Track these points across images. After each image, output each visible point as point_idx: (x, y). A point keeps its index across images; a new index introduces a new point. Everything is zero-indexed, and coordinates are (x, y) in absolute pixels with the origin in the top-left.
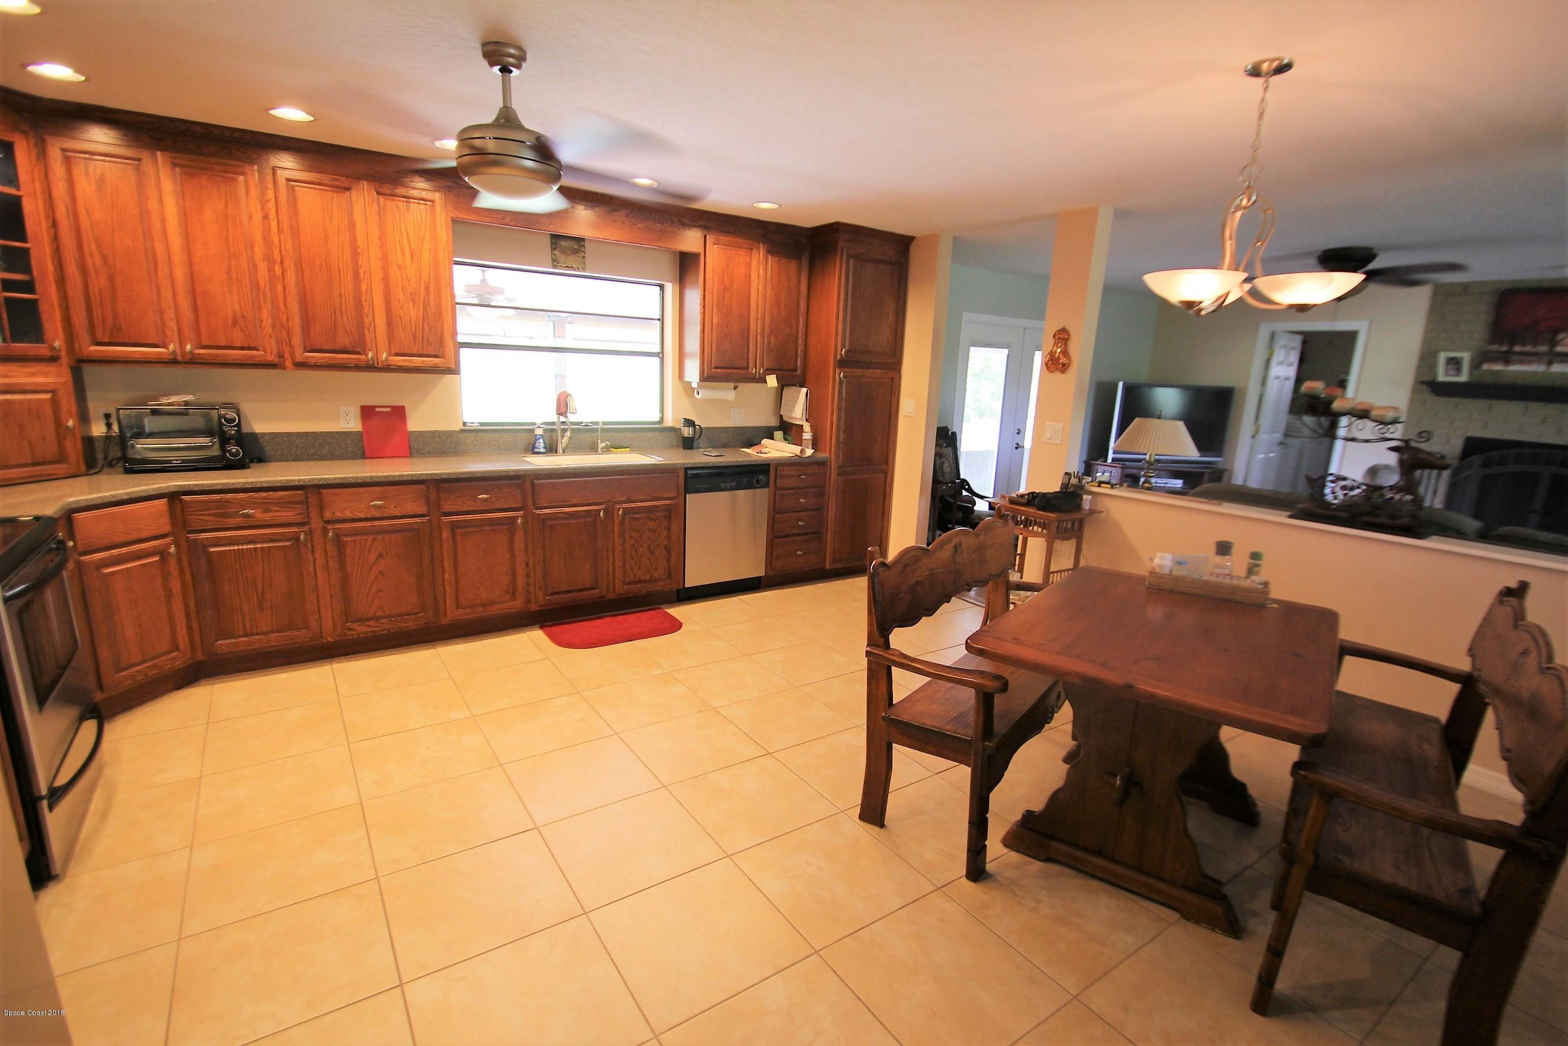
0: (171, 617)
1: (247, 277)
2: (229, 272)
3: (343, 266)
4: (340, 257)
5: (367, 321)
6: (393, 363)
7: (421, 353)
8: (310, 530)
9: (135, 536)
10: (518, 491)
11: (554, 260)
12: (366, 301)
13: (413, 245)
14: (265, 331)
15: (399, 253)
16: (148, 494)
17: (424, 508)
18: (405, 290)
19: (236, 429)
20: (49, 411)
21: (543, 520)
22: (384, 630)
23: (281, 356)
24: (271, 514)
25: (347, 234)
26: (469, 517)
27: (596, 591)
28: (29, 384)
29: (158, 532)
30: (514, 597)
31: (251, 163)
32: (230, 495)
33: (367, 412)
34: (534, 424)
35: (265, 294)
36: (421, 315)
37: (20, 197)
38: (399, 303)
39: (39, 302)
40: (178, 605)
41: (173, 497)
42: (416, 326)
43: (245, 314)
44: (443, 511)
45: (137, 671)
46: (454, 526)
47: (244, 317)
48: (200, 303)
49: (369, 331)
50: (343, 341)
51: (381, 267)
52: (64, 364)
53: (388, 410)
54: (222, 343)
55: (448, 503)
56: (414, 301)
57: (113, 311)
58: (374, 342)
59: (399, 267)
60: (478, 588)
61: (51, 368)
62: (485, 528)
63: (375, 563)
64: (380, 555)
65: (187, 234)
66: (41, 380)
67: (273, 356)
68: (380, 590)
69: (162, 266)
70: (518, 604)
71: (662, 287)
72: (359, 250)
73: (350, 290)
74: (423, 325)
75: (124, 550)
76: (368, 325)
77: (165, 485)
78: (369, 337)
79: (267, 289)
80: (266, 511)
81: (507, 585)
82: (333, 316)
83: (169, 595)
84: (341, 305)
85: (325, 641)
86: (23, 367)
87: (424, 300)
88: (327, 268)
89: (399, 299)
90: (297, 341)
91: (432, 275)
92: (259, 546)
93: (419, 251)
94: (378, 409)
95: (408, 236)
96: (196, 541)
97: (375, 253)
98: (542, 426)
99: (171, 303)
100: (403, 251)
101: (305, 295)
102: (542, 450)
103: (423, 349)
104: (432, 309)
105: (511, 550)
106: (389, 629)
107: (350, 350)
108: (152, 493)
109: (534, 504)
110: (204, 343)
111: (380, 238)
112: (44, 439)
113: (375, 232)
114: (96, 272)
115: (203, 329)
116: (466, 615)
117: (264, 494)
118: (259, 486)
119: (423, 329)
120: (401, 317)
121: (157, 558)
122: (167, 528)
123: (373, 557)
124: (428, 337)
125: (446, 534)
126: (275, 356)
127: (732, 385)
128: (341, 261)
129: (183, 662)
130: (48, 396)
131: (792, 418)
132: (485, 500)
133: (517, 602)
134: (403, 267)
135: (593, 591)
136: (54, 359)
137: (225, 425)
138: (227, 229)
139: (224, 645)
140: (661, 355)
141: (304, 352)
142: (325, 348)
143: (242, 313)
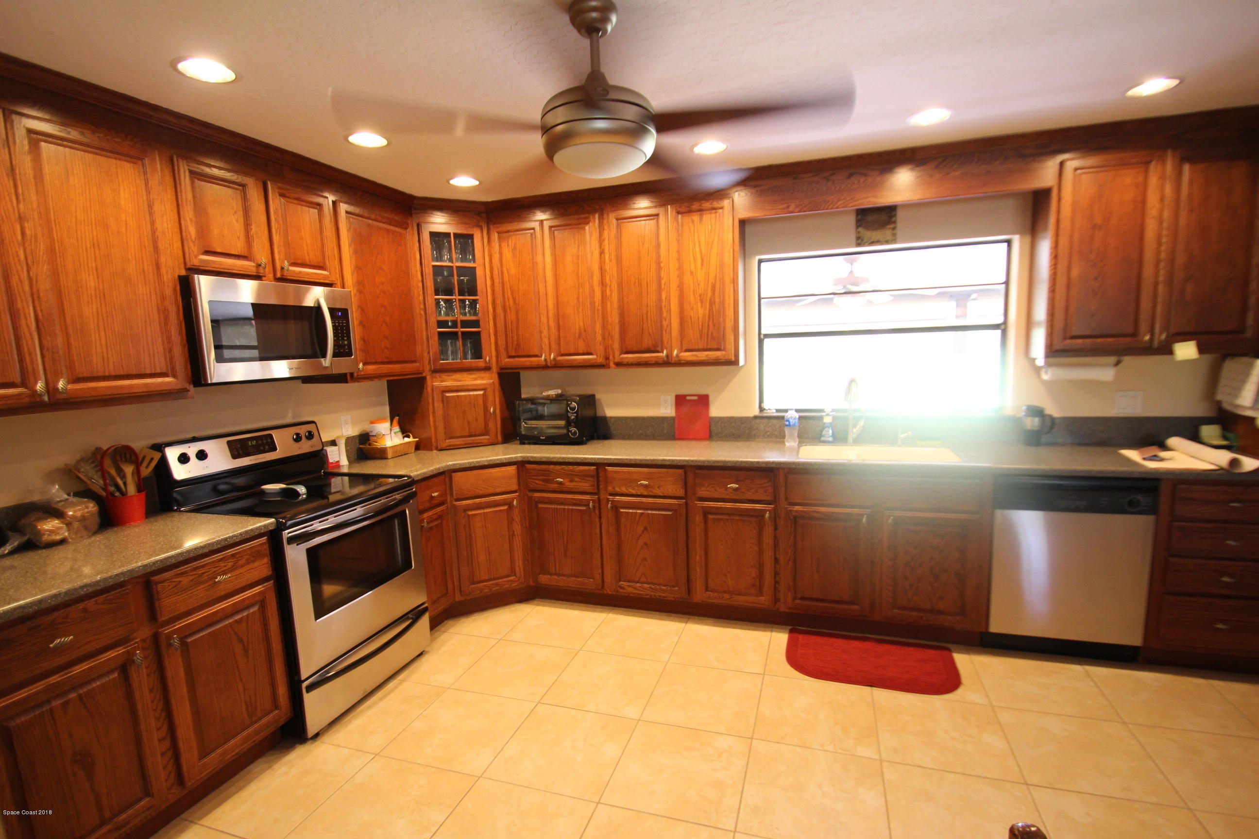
0: (511, 551)
1: (588, 300)
2: (578, 299)
3: (650, 280)
4: (649, 274)
5: (665, 324)
6: (683, 358)
7: (705, 347)
8: (599, 498)
9: (491, 491)
10: (769, 484)
11: (858, 238)
12: (665, 307)
13: (703, 252)
14: (597, 340)
15: (692, 260)
16: (502, 462)
17: (681, 490)
18: (695, 293)
19: (575, 415)
20: (481, 401)
21: (795, 518)
22: (648, 595)
23: (607, 358)
24: (574, 484)
25: (654, 253)
26: (720, 504)
27: (856, 607)
28: (471, 385)
29: (508, 489)
30: (760, 592)
31: (595, 211)
32: (552, 466)
33: (680, 400)
34: (822, 411)
35: (598, 310)
36: (707, 312)
37: (475, 268)
38: (690, 305)
39: (481, 333)
40: (518, 544)
41: (521, 465)
42: (703, 324)
43: (586, 328)
44: (698, 496)
45: (485, 586)
46: (706, 512)
47: (585, 331)
48: (561, 323)
49: (666, 332)
50: (647, 342)
51: (678, 276)
52: (494, 371)
53: (695, 398)
54: (572, 351)
55: (703, 489)
56: (702, 301)
57: (517, 334)
58: (670, 341)
59: (692, 273)
60: (725, 575)
61: (486, 374)
62: (734, 518)
63: (641, 536)
64: (646, 529)
65: (556, 275)
66: (479, 382)
67: (601, 359)
68: (644, 559)
69: (543, 299)
70: (764, 601)
71: (1009, 242)
72: (662, 265)
73: (654, 300)
74: (708, 323)
75: (483, 500)
76: (665, 327)
77: (514, 456)
78: (666, 337)
79: (600, 308)
80: (572, 481)
81: (753, 578)
82: (642, 323)
83: (512, 535)
84: (647, 313)
85: (605, 592)
86: (470, 374)
87: (711, 299)
88: (639, 284)
89: (690, 302)
90: (616, 346)
91: (718, 275)
92: (566, 507)
93: (708, 257)
94: (688, 398)
95: (700, 245)
96: (531, 497)
97: (673, 265)
98: (831, 414)
99: (546, 326)
100: (695, 259)
101: (623, 309)
102: (831, 439)
103: (707, 343)
104: (717, 306)
105: (760, 543)
106: (652, 595)
107: (652, 349)
108: (504, 461)
109: (787, 499)
110: (562, 352)
111: (678, 252)
112: (477, 420)
113: (674, 247)
114: (510, 308)
115: (562, 342)
116: (713, 598)
117: (571, 467)
118: (567, 461)
119: (708, 326)
120: (691, 317)
121: (506, 507)
122: (515, 487)
123: (640, 529)
124: (712, 332)
125: (699, 518)
126: (603, 359)
127: (1113, 359)
128: (649, 276)
129: (518, 585)
130: (481, 392)
131: (1238, 406)
132: (736, 490)
133: (762, 598)
134: (694, 273)
135: (851, 607)
136: (487, 369)
137: (569, 412)
138: (578, 266)
139: (544, 579)
140: (1002, 327)
141: (620, 354)
142: (635, 349)
143: (584, 328)
